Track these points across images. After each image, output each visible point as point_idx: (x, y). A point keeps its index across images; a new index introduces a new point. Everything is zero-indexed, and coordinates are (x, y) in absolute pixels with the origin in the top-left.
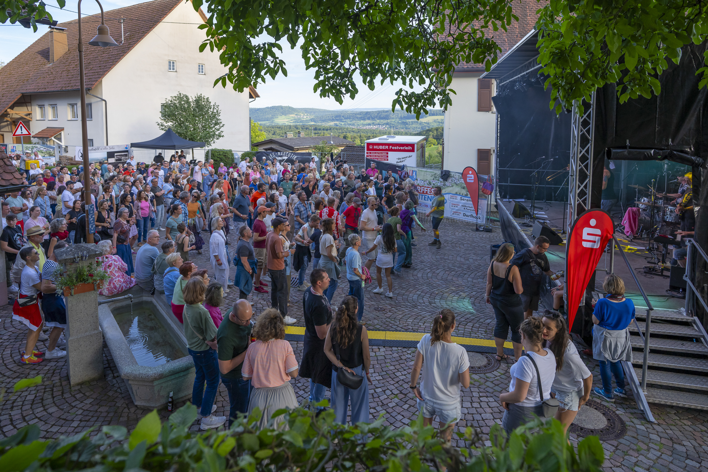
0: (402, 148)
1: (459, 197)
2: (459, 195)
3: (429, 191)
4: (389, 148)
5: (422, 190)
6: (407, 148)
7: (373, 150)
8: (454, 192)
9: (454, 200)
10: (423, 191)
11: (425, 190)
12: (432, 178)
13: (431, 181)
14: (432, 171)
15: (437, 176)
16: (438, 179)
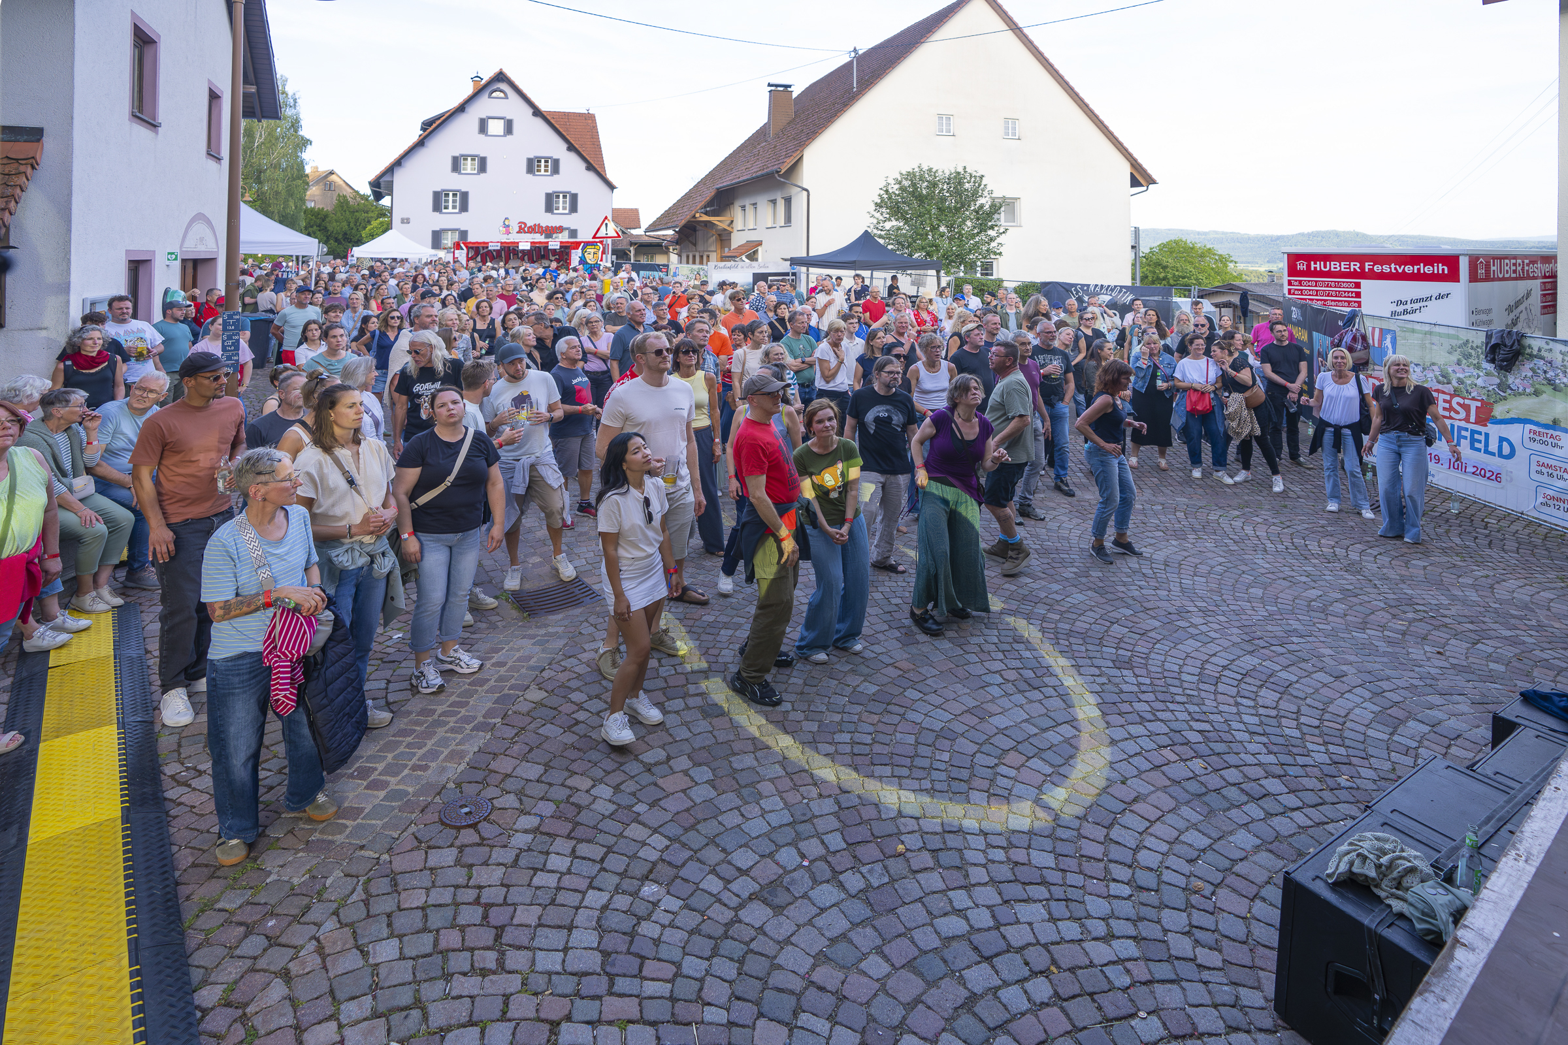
8: (1545, 419)
12: (1454, 358)
13: (1450, 370)
14: (1452, 331)
15: (1473, 352)
16: (1475, 362)
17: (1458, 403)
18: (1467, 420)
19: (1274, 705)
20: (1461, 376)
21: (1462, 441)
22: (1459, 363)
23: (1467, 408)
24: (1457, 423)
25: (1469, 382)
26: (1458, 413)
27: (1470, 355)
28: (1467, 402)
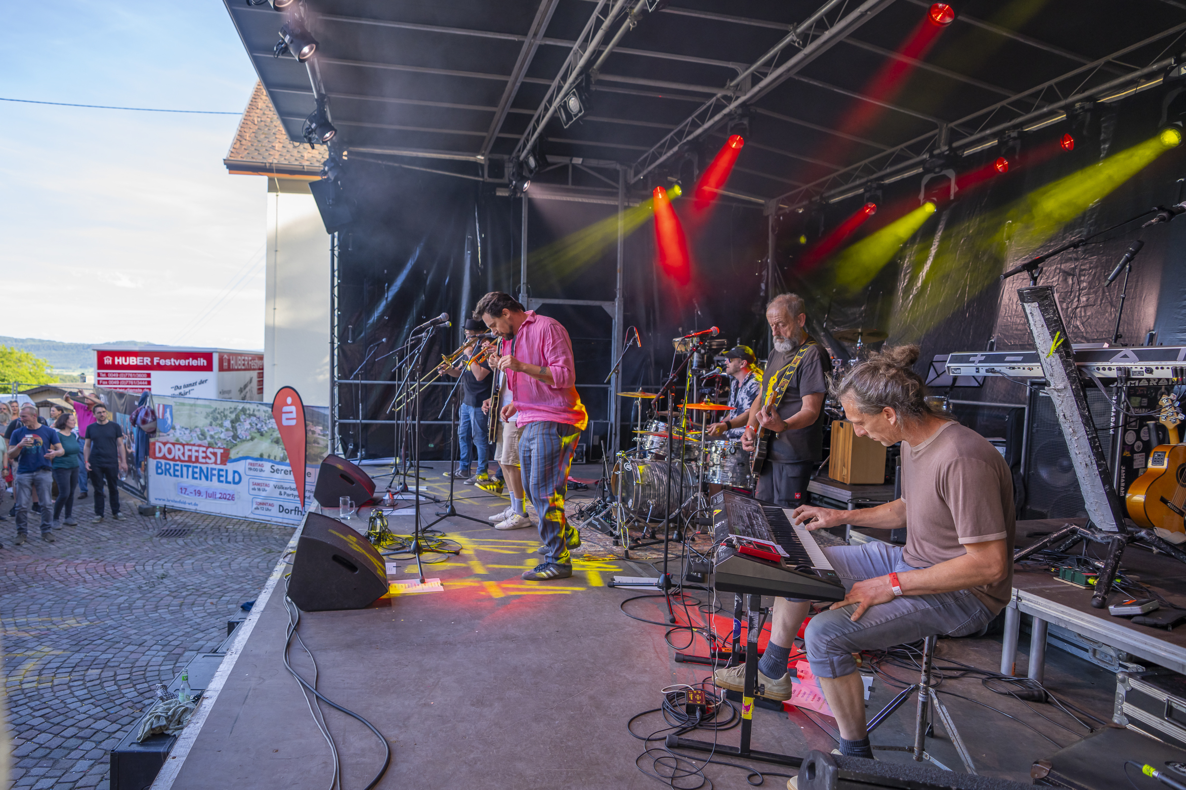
0: (183, 362)
1: (267, 466)
2: (269, 460)
3: (201, 455)
4: (152, 361)
5: (187, 453)
6: (194, 363)
7: (113, 366)
8: (256, 455)
9: (258, 473)
10: (190, 457)
11: (194, 454)
12: (208, 421)
13: (206, 430)
14: (207, 403)
15: (219, 416)
16: (220, 422)
17: (211, 453)
18: (215, 463)
19: (98, 677)
20: (212, 433)
21: (213, 477)
22: (211, 425)
23: (215, 454)
24: (210, 466)
25: (216, 437)
26: (210, 459)
27: (217, 418)
28: (216, 450)
